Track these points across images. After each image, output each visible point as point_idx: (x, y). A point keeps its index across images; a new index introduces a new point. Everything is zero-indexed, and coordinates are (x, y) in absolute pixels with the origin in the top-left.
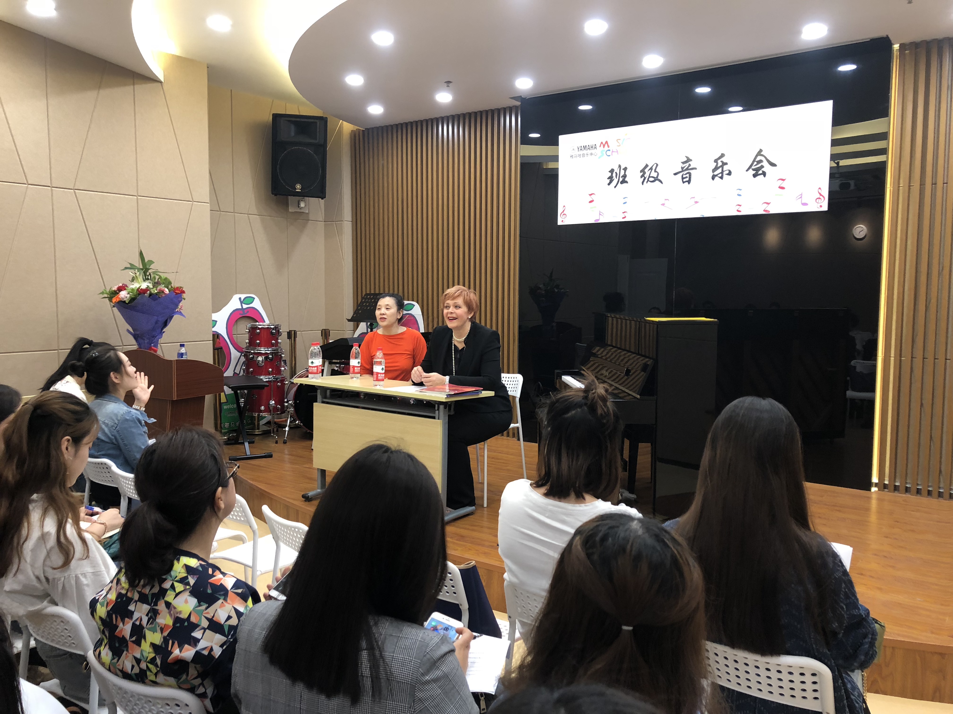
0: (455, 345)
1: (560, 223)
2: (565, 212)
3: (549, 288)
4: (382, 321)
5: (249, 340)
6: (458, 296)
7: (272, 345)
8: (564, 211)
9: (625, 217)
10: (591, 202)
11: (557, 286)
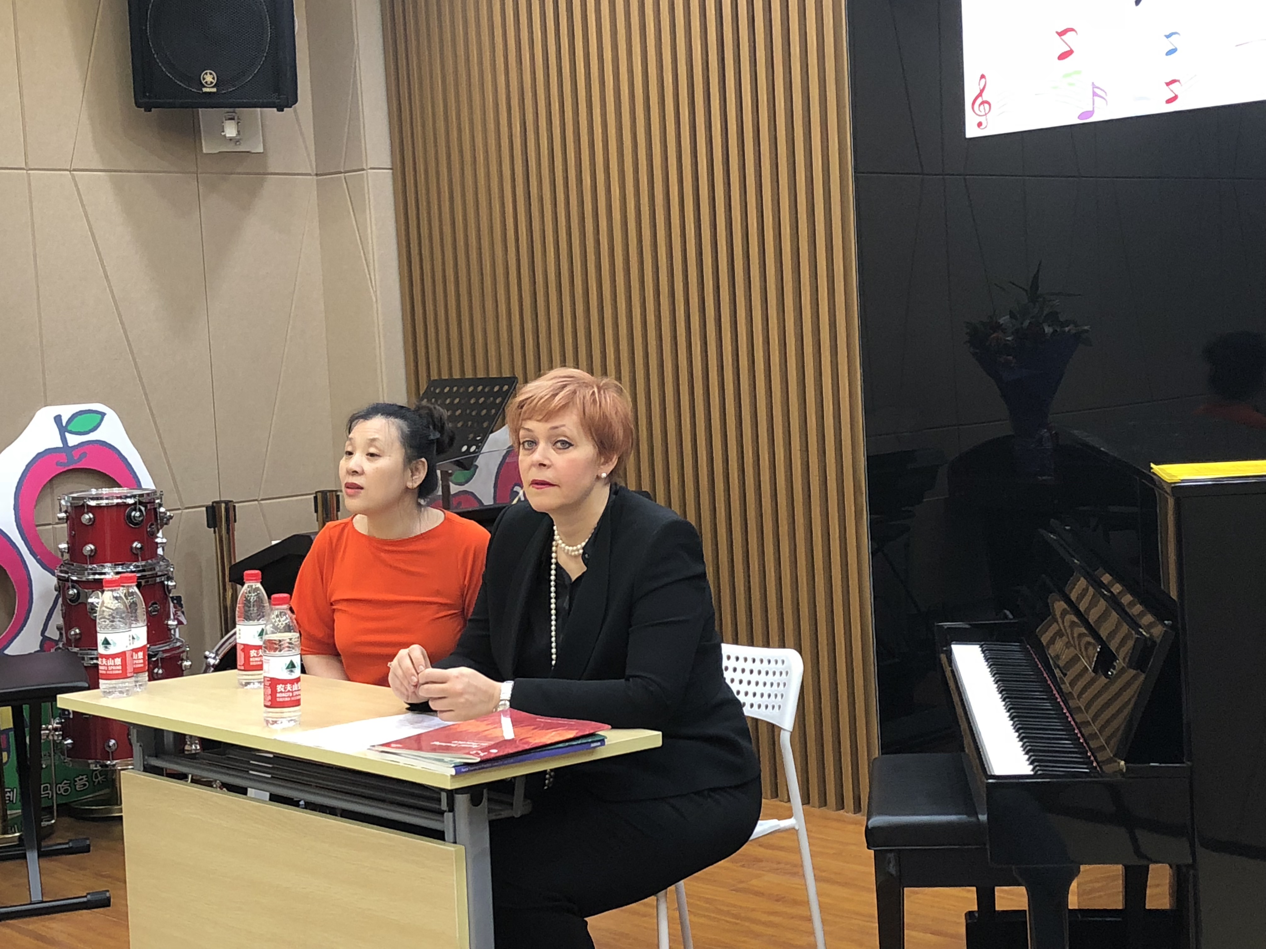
0: (559, 567)
1: (972, 131)
2: (985, 96)
3: (1026, 323)
4: (350, 496)
5: (68, 543)
6: (564, 407)
7: (134, 556)
8: (982, 91)
9: (1175, 98)
10: (1063, 56)
11: (1053, 317)
